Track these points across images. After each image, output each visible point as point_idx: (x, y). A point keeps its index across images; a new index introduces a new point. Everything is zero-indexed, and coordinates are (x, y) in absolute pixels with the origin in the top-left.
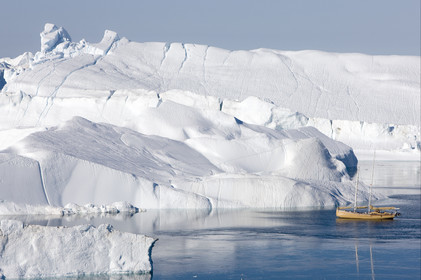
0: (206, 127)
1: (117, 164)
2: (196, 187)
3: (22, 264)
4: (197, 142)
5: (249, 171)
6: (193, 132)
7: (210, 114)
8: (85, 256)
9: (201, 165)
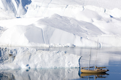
0: (100, 18)
1: (68, 30)
2: (96, 39)
3: (36, 63)
4: (96, 23)
5: (114, 34)
6: (95, 20)
7: (101, 13)
8: (57, 61)
9: (98, 31)
